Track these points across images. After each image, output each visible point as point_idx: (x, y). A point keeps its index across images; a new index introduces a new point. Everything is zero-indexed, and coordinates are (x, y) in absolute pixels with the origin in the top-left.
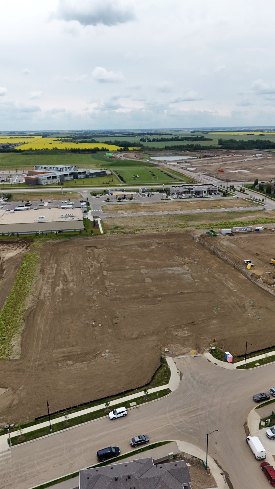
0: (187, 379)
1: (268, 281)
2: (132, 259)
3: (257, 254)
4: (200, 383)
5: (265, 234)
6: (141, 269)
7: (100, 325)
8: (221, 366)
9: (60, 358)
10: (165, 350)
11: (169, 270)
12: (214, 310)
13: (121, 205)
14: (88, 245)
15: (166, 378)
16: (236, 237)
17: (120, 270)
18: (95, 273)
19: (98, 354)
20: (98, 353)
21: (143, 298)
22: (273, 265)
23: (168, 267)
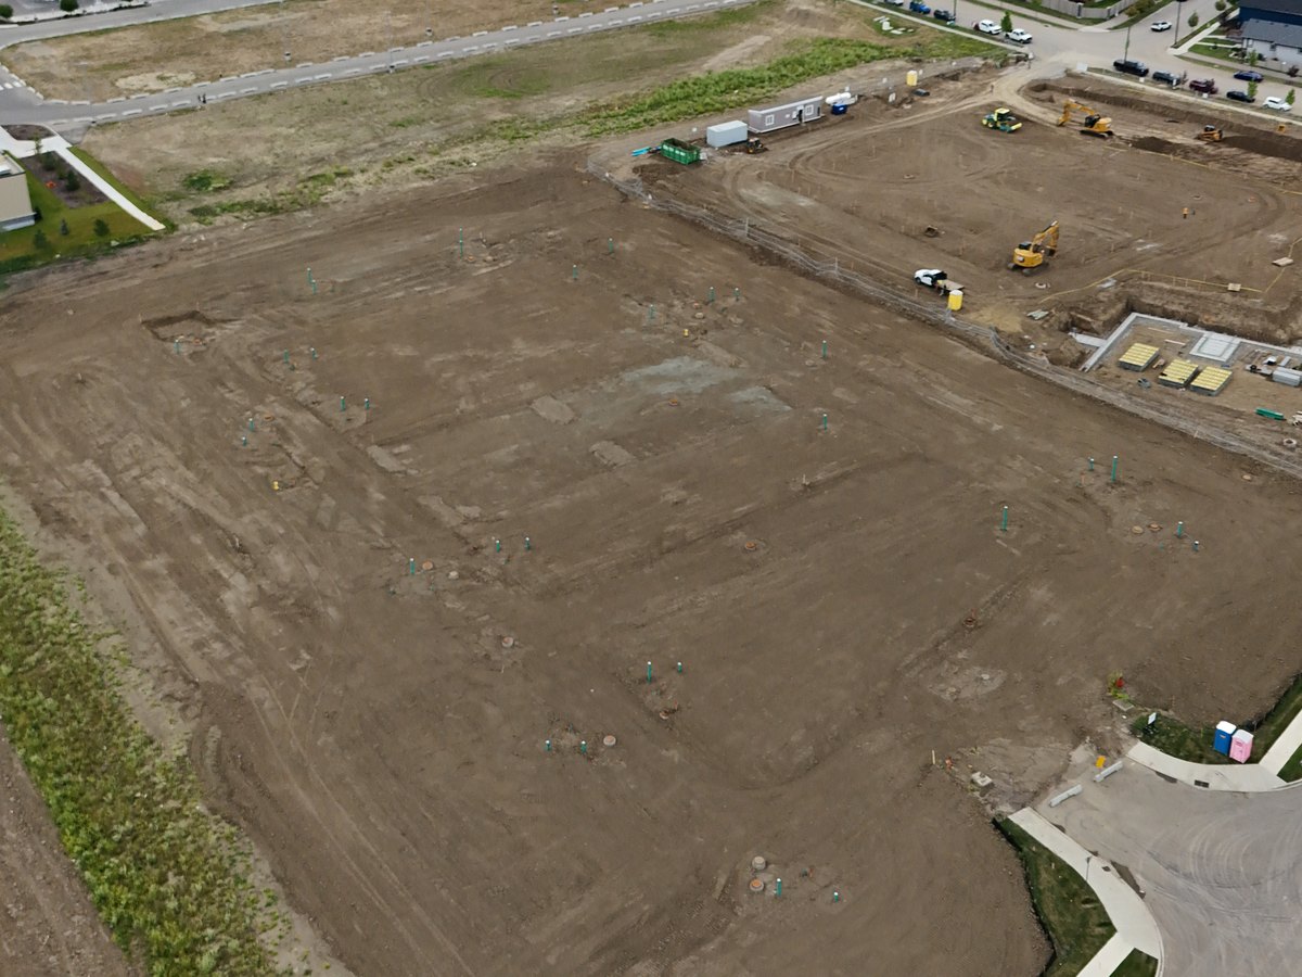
0: (1159, 884)
1: (1061, 352)
2: (450, 357)
3: (929, 229)
4: (1220, 885)
5: (874, 123)
6: (530, 402)
7: (609, 741)
8: (1225, 787)
9: (592, 965)
10: (979, 782)
11: (651, 379)
12: (998, 541)
13: (101, 40)
14: (160, 315)
15: (1088, 906)
16: (781, 154)
17: (441, 426)
18: (332, 468)
19: (725, 886)
20: (722, 881)
21: (669, 550)
22: (1027, 276)
23: (638, 364)
